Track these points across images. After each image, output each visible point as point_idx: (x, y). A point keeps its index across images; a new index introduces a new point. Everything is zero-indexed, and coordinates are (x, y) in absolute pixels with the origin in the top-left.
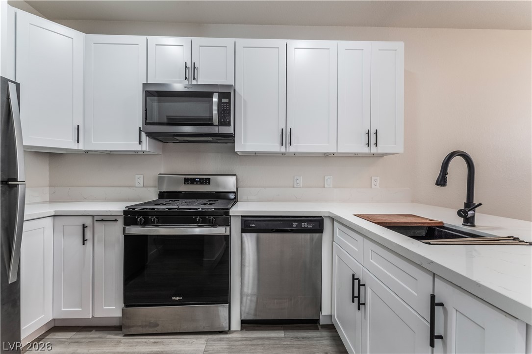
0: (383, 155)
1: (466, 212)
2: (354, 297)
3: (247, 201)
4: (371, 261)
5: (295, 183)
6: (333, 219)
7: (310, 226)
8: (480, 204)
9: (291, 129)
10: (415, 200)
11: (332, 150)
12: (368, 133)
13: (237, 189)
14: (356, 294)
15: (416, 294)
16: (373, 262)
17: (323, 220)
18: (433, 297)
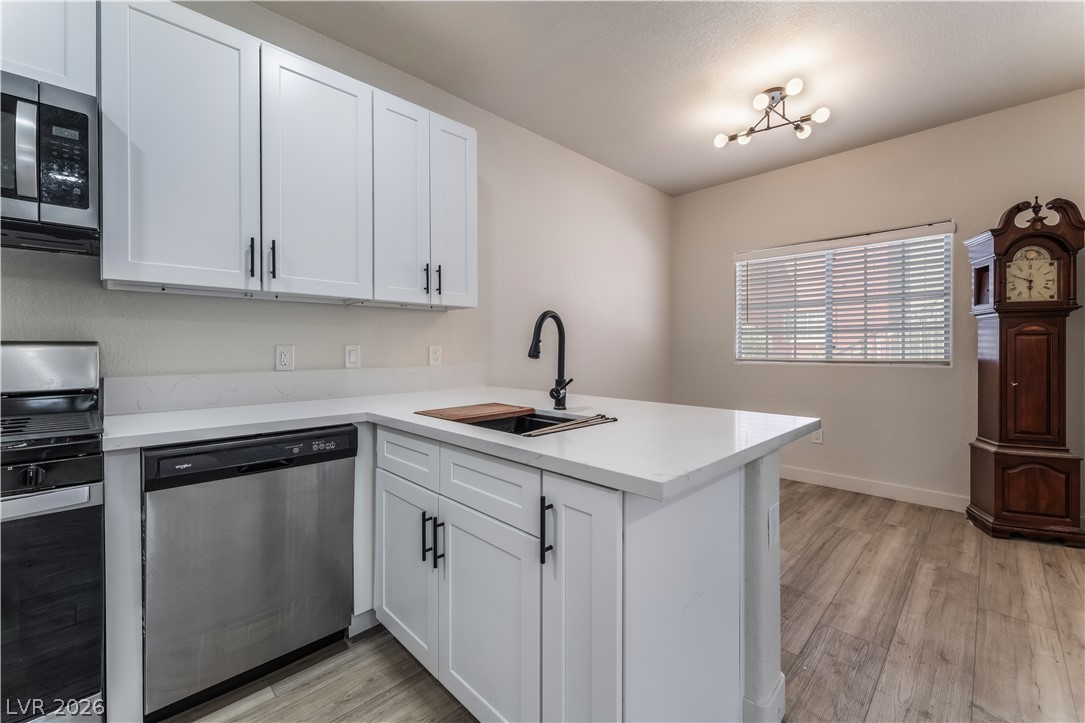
0: (446, 309)
1: (558, 392)
2: (425, 551)
3: (139, 409)
4: (454, 481)
5: (277, 361)
6: (374, 426)
7: (331, 446)
8: (571, 380)
9: (274, 242)
10: (490, 383)
11: (364, 294)
12: (427, 270)
13: (102, 381)
14: (429, 544)
15: (520, 507)
16: (457, 482)
17: (356, 430)
18: (543, 499)
